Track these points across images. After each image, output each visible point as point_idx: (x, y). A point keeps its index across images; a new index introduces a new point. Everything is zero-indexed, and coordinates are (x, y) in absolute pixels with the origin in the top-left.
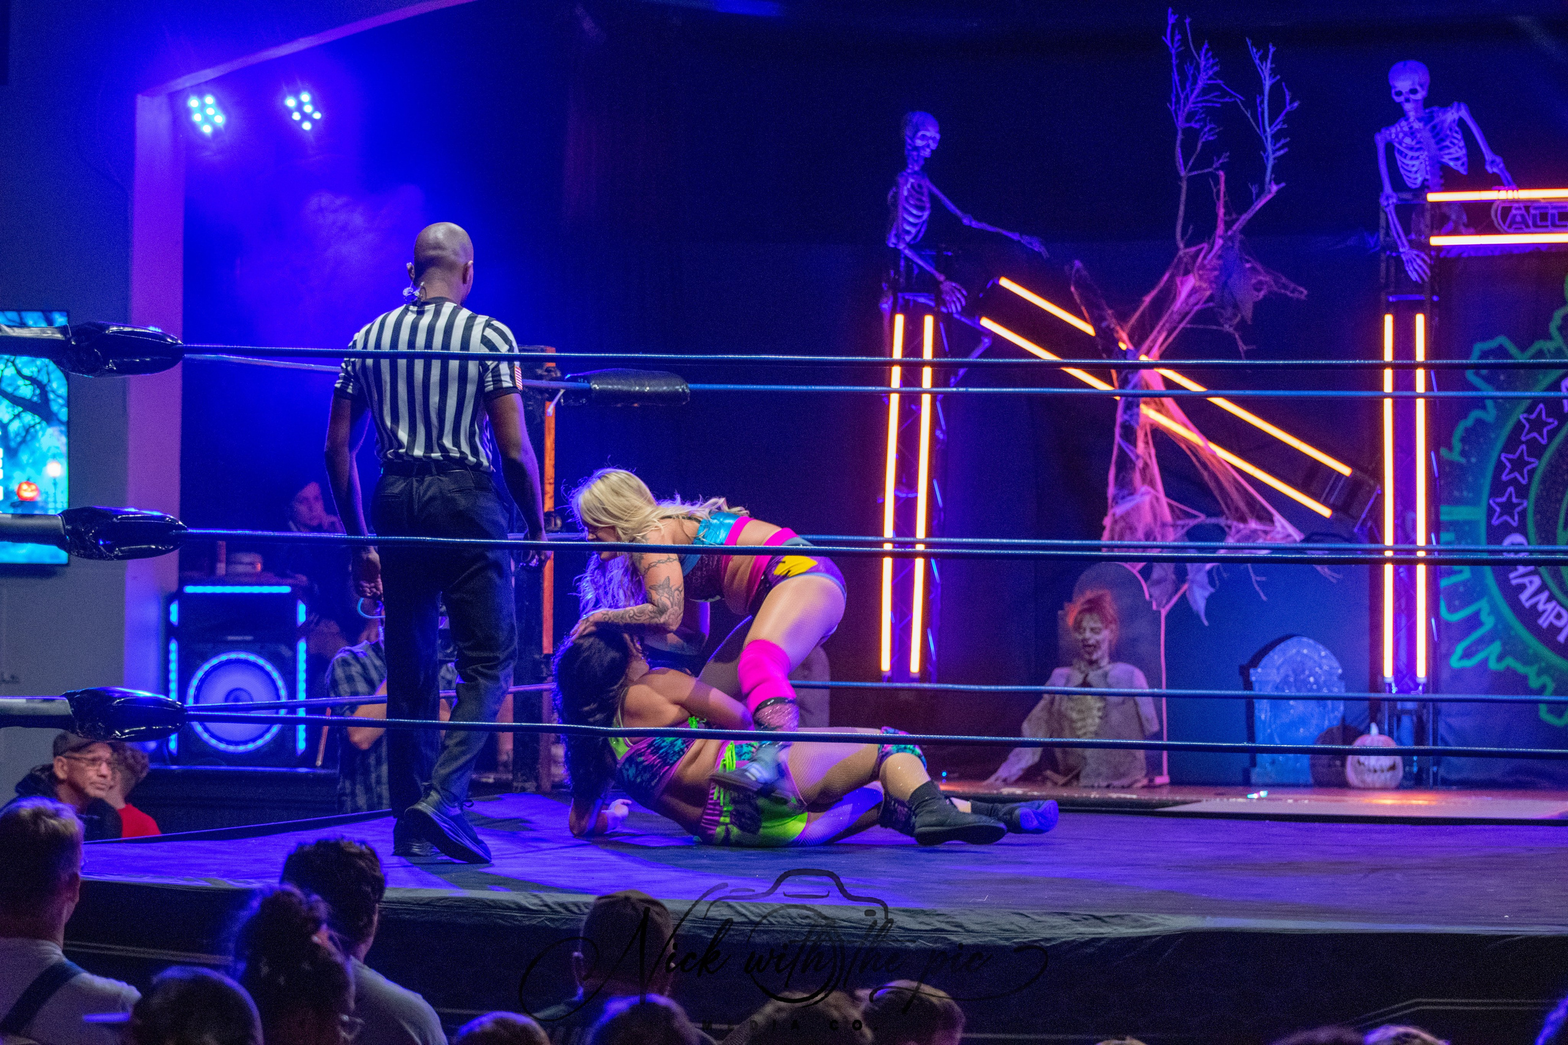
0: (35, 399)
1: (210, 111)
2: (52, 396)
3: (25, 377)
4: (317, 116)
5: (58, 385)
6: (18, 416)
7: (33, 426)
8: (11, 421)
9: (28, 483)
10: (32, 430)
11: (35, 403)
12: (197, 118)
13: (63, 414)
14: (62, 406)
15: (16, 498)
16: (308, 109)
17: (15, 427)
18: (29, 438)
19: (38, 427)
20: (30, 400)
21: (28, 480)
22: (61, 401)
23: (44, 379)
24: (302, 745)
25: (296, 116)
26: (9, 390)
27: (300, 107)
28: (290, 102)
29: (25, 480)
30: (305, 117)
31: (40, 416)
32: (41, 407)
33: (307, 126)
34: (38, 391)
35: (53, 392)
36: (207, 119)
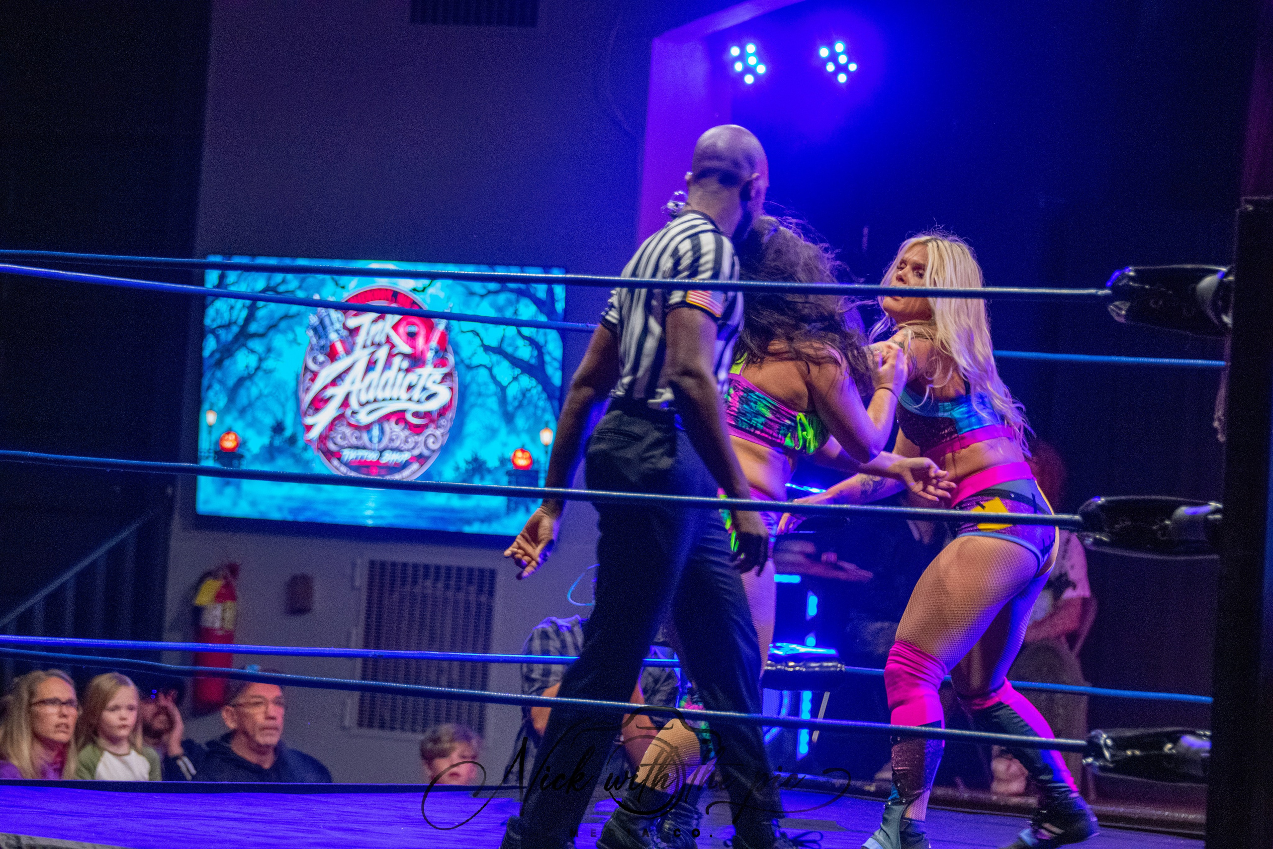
0: (533, 361)
1: (752, 61)
2: (547, 358)
3: (525, 338)
4: (853, 67)
5: (553, 345)
6: (515, 379)
7: (529, 390)
8: (510, 383)
9: (523, 451)
10: (528, 395)
11: (531, 365)
12: (738, 67)
13: (556, 378)
14: (556, 369)
15: (510, 466)
16: (843, 59)
17: (513, 391)
18: (525, 402)
19: (534, 392)
20: (527, 363)
21: (523, 446)
22: (556, 364)
23: (540, 339)
24: (803, 749)
25: (830, 67)
26: (509, 350)
27: (833, 57)
28: (824, 52)
29: (519, 445)
30: (841, 68)
31: (536, 379)
32: (536, 370)
33: (842, 78)
34: (536, 353)
35: (549, 353)
36: (749, 70)
